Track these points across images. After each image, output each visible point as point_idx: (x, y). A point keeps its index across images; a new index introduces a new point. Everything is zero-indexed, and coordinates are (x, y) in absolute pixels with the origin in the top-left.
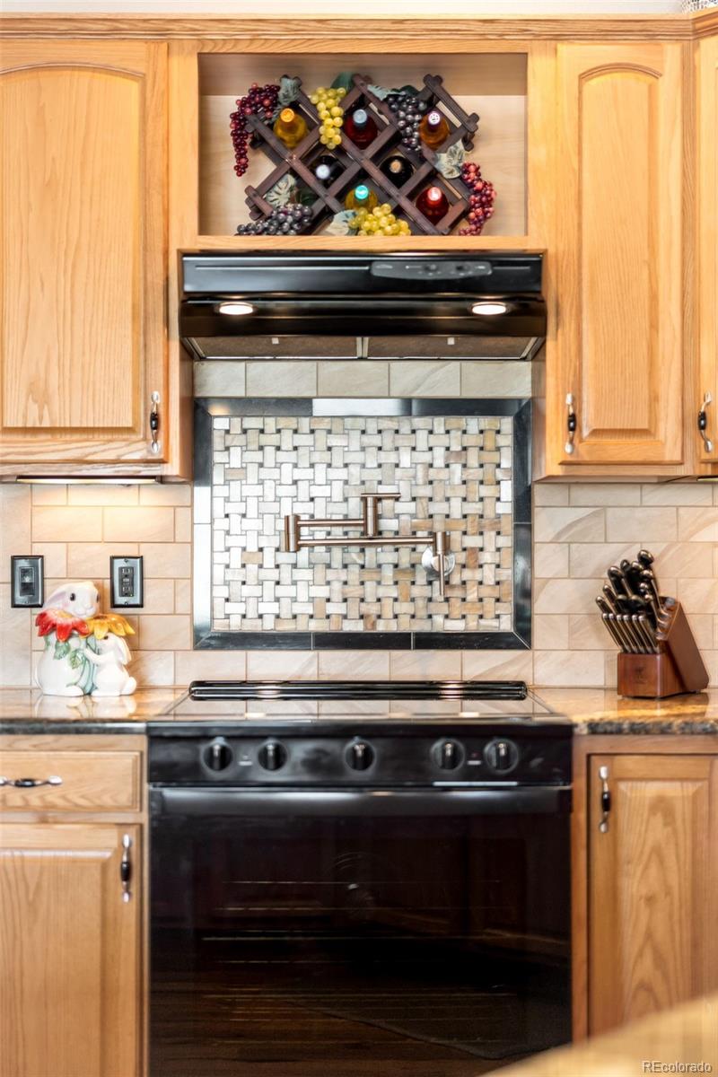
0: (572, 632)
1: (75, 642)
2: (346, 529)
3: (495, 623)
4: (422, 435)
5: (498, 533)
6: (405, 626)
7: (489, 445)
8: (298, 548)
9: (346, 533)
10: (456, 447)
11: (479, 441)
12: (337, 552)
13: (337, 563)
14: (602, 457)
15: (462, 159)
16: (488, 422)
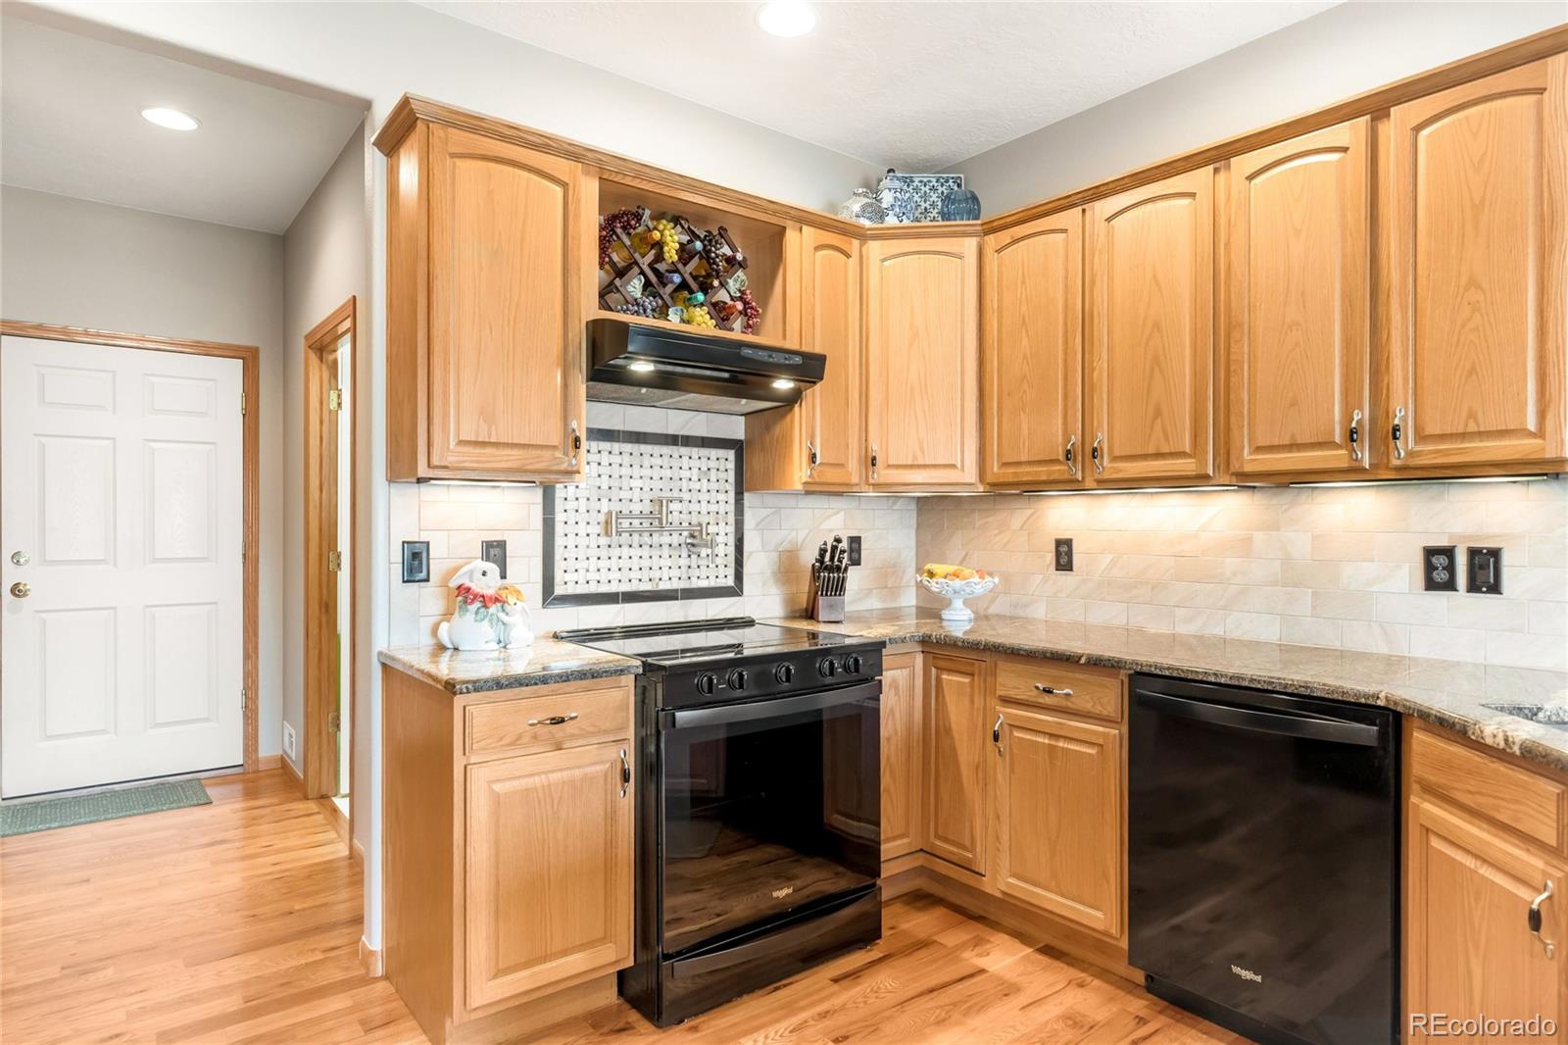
0: (764, 584)
1: (494, 609)
2: (641, 521)
3: (724, 580)
4: (685, 459)
6: (676, 585)
7: (722, 468)
8: (619, 533)
9: (641, 524)
10: (704, 469)
11: (717, 464)
12: (636, 536)
13: (635, 544)
14: (823, 480)
15: (743, 286)
16: (721, 453)
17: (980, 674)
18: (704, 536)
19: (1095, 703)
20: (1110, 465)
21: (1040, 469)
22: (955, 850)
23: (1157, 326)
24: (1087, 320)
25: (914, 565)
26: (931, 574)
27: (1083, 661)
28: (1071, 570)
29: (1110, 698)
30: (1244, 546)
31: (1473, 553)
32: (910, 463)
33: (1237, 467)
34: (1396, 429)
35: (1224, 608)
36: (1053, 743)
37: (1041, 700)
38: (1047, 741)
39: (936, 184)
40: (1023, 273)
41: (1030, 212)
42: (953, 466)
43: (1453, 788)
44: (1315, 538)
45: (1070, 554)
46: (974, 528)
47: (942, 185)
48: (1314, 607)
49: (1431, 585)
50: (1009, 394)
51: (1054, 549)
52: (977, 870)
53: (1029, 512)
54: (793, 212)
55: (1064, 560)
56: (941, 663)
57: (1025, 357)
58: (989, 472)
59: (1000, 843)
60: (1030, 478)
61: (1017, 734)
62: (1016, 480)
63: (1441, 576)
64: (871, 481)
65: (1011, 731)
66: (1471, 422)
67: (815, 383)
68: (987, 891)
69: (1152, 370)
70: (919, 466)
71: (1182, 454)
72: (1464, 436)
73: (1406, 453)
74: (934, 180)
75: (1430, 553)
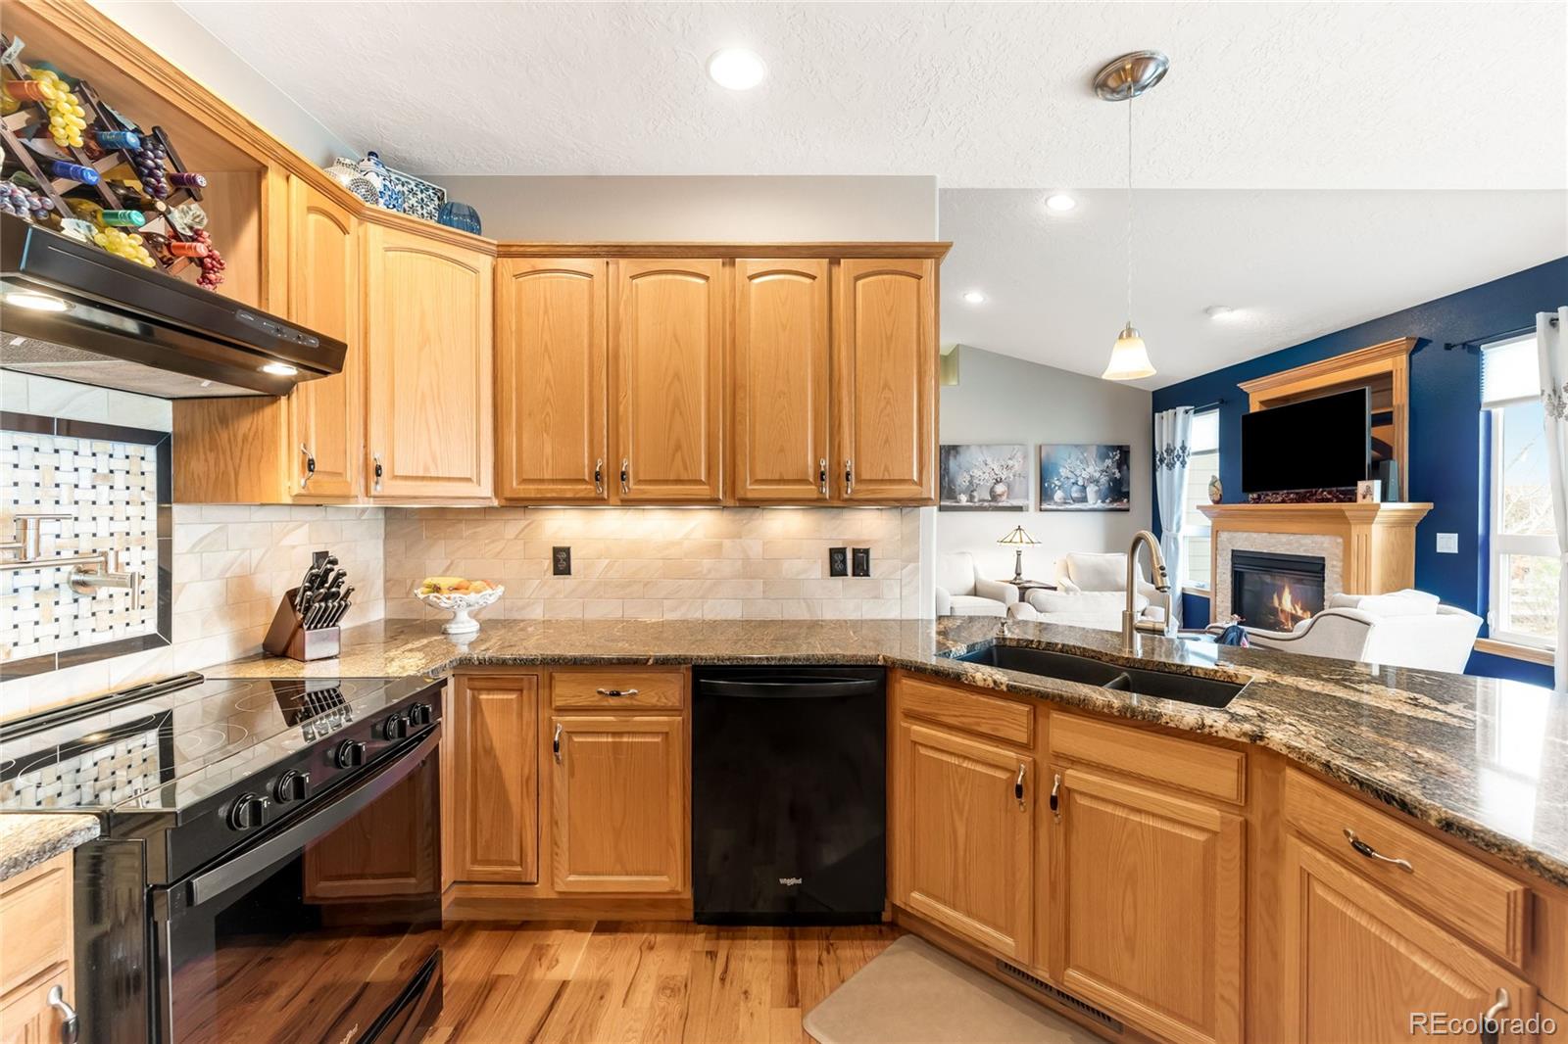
0: (204, 623)
3: (140, 628)
5: (144, 548)
6: (47, 648)
7: (135, 470)
10: (102, 470)
11: (126, 465)
14: (320, 491)
15: (199, 223)
16: (132, 449)
17: (530, 689)
18: (111, 569)
19: (660, 697)
20: (634, 487)
21: (564, 487)
22: (499, 869)
23: (677, 376)
24: (613, 358)
25: (382, 576)
26: (437, 589)
27: (651, 662)
28: (569, 573)
29: (674, 691)
30: (715, 550)
31: (855, 551)
32: (421, 474)
33: (742, 493)
34: (848, 474)
35: (702, 598)
36: (617, 740)
37: (605, 703)
38: (610, 740)
39: (415, 189)
40: (546, 306)
41: (552, 249)
42: (469, 480)
43: (937, 714)
44: (764, 544)
45: (568, 559)
46: (461, 538)
47: (422, 192)
48: (764, 592)
49: (834, 573)
50: (530, 415)
51: (551, 556)
52: (528, 881)
53: (523, 523)
54: (279, 151)
55: (562, 565)
56: (477, 684)
57: (547, 381)
58: (507, 486)
59: (558, 847)
60: (554, 495)
61: (576, 739)
62: (539, 496)
63: (838, 566)
64: (373, 493)
65: (570, 738)
66: (886, 474)
67: (326, 374)
68: (541, 897)
69: (673, 412)
70: (432, 479)
71: (699, 482)
72: (882, 481)
73: (852, 491)
74: (413, 184)
75: (833, 552)
